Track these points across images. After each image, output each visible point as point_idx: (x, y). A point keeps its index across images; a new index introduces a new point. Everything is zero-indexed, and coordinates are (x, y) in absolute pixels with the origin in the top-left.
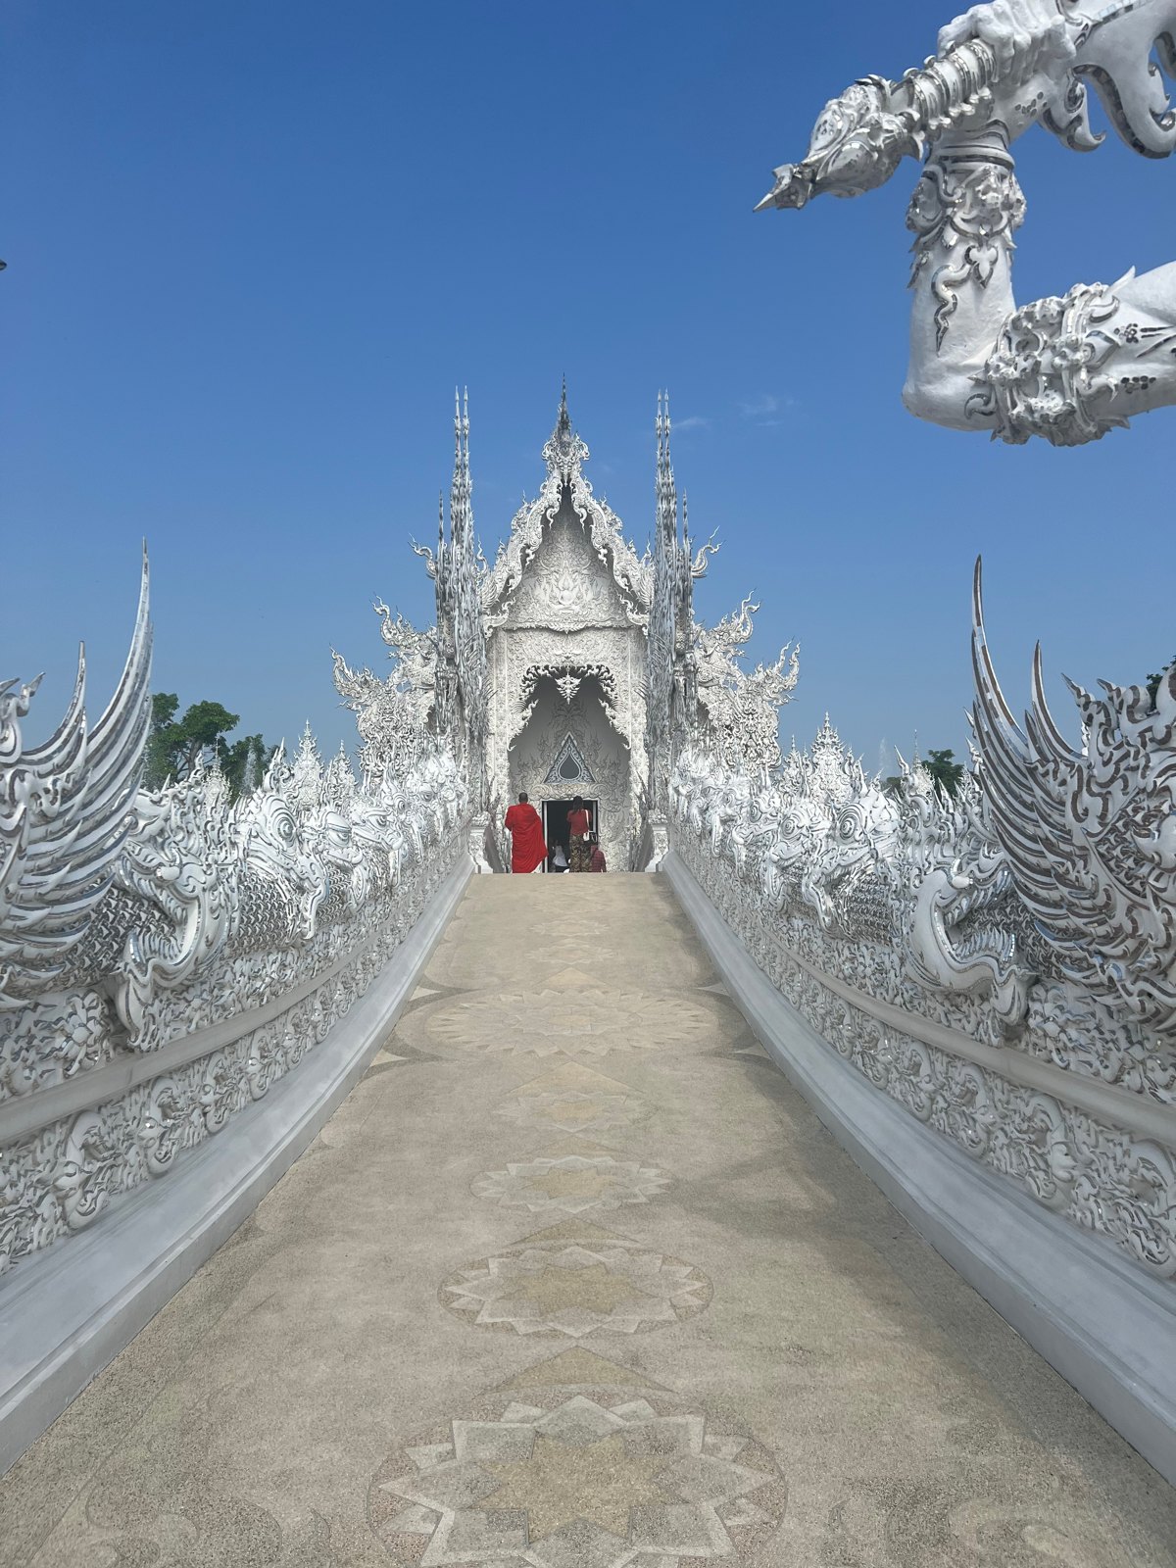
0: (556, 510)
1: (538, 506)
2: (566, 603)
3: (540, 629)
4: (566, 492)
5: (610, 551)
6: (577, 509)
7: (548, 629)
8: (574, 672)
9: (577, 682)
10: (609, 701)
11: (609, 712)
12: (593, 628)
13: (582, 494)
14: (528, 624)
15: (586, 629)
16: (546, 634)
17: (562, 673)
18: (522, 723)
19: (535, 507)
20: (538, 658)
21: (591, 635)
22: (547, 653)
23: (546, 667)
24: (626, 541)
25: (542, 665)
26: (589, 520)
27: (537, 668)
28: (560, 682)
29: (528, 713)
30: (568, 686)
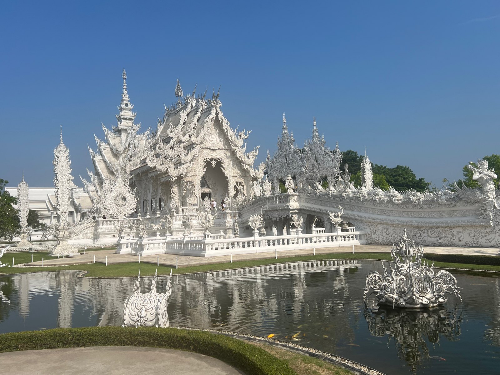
0: (215, 118)
1: (211, 117)
2: (214, 142)
3: (207, 148)
4: (217, 114)
5: (227, 130)
6: (220, 119)
7: (210, 149)
8: (215, 160)
9: (216, 162)
10: (224, 168)
11: (223, 170)
12: (220, 149)
13: (221, 115)
14: (205, 147)
15: (218, 149)
16: (208, 150)
17: (212, 160)
18: (204, 173)
19: (210, 118)
20: (207, 156)
21: (219, 151)
22: (210, 155)
23: (209, 158)
24: (231, 128)
25: (208, 158)
26: (222, 122)
27: (207, 159)
28: (212, 162)
29: (205, 170)
30: (214, 163)
